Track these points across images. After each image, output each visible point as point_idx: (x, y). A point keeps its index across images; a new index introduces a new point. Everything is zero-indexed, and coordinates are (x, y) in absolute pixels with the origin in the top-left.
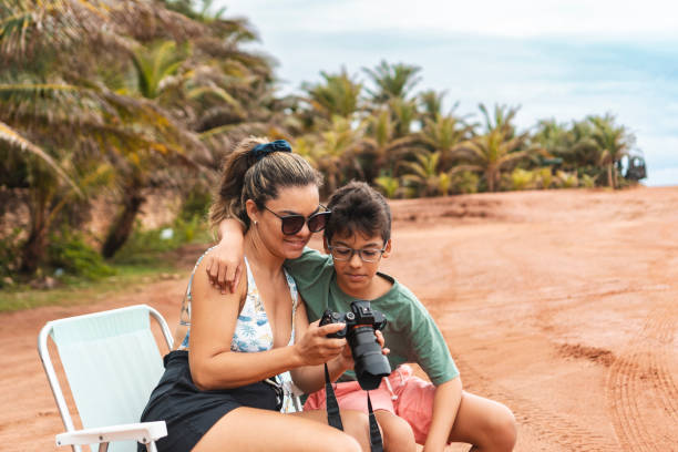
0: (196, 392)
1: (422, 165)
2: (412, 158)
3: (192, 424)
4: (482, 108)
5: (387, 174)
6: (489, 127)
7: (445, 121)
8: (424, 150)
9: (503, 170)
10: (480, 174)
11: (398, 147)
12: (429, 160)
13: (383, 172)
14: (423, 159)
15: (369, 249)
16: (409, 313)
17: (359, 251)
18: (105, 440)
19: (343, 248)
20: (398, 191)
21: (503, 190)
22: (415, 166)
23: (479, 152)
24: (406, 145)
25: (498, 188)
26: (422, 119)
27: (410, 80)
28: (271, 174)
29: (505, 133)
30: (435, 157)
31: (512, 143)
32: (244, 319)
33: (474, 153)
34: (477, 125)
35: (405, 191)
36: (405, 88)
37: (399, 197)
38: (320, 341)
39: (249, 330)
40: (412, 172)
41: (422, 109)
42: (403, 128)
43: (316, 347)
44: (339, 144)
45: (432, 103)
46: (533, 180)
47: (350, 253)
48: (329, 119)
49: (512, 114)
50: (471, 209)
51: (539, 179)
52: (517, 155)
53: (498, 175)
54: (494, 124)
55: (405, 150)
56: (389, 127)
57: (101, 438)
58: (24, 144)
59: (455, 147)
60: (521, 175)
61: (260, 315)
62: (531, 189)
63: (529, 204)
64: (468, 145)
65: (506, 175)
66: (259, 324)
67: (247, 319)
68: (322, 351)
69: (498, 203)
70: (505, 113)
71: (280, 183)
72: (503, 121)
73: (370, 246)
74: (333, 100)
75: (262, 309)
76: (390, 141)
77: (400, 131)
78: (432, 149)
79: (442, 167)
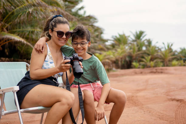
0: (30, 80)
1: (146, 59)
2: (143, 57)
3: (27, 88)
4: (163, 43)
5: (136, 62)
6: (165, 48)
7: (153, 47)
8: (147, 55)
9: (169, 61)
10: (162, 62)
11: (139, 54)
12: (148, 58)
13: (134, 61)
14: (146, 58)
15: (82, 43)
16: (96, 63)
17: (80, 43)
18: (4, 92)
19: (75, 43)
20: (139, 66)
21: (169, 66)
22: (144, 60)
23: (162, 56)
24: (141, 53)
25: (167, 66)
26: (146, 46)
27: (143, 35)
28: (55, 21)
29: (170, 50)
30: (150, 57)
31: (172, 53)
32: (46, 61)
33: (161, 56)
34: (162, 48)
35: (141, 66)
36: (141, 37)
37: (139, 68)
38: (63, 65)
39: (47, 64)
40: (143, 61)
41: (146, 43)
42: (140, 48)
43: (62, 67)
44: (122, 53)
45: (149, 42)
46: (178, 64)
47: (77, 44)
48: (119, 46)
49: (172, 45)
50: (158, 71)
51: (180, 64)
52: (174, 57)
53: (168, 62)
54: (167, 48)
55: (141, 55)
56: (136, 48)
57: (3, 92)
58: (25, 42)
59: (155, 54)
60: (175, 62)
61: (51, 61)
62: (177, 66)
63: (175, 70)
64: (159, 54)
65: (170, 62)
66: (51, 63)
67: (47, 61)
68: (63, 68)
69: (166, 69)
70: (170, 45)
71: (57, 23)
72: (170, 47)
73: (83, 42)
74: (120, 41)
75: (52, 59)
76: (137, 52)
77: (139, 49)
78: (149, 55)
79: (152, 60)
